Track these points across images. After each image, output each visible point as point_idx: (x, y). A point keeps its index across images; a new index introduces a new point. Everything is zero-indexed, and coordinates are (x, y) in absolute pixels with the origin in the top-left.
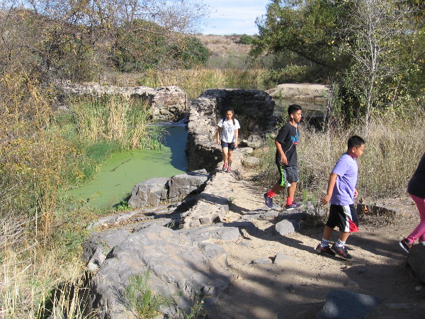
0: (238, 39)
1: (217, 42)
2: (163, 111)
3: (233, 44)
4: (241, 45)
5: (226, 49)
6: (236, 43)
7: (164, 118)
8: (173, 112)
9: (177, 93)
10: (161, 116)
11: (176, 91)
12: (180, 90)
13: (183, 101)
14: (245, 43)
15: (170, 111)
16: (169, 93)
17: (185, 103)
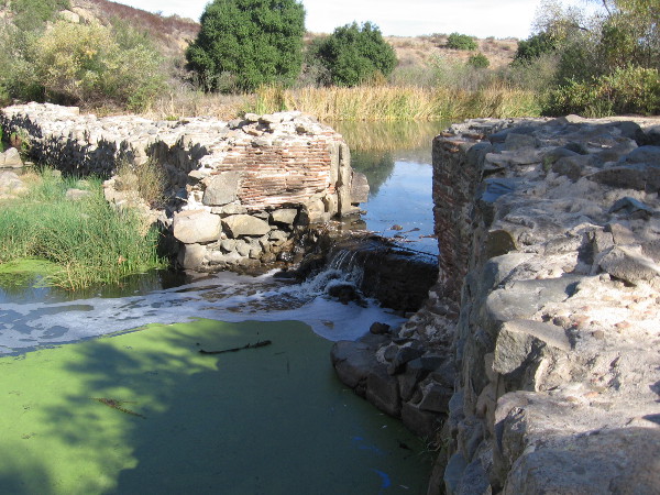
0: (444, 41)
1: (406, 45)
2: (238, 222)
3: (434, 50)
4: (450, 50)
5: (423, 56)
6: (441, 47)
7: (240, 253)
8: (282, 226)
9: (302, 140)
10: (229, 244)
11: (300, 131)
12: (315, 128)
13: (327, 177)
14: (456, 48)
15: (271, 222)
16: (268, 139)
17: (339, 184)
